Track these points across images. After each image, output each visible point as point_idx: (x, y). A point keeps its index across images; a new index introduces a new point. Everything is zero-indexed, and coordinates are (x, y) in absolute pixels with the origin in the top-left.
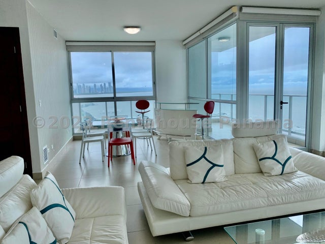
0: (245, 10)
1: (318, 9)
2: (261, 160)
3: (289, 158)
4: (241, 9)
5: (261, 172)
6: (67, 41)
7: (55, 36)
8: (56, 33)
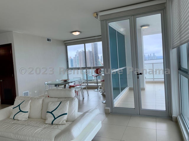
3: (66, 114)
6: (65, 41)
7: (49, 41)
8: (50, 39)
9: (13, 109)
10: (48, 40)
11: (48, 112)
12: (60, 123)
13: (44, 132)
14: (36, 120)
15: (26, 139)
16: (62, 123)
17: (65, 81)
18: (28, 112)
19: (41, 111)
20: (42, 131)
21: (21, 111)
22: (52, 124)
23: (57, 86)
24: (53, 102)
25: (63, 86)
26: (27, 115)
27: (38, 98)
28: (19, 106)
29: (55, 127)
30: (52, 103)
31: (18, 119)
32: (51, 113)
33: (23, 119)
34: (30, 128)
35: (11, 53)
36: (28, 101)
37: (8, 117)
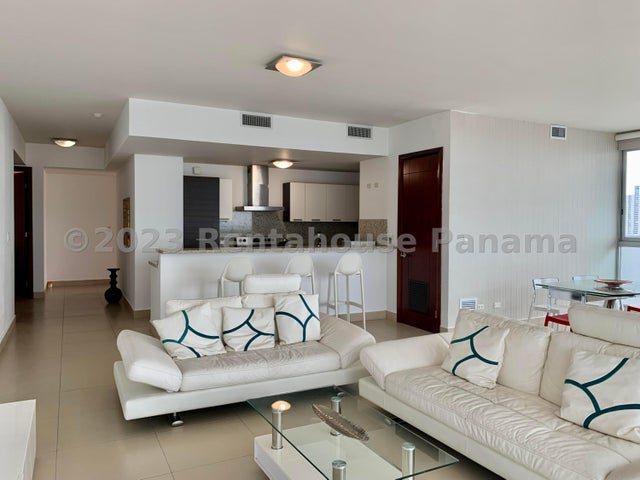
6: (618, 134)
7: (558, 136)
8: (564, 130)
9: (452, 342)
10: (557, 132)
11: (568, 381)
12: (619, 434)
13: (561, 444)
14: (523, 397)
15: (499, 443)
16: (628, 437)
17: (613, 285)
18: (496, 364)
19: (540, 373)
20: (551, 438)
21: (476, 355)
22: (586, 425)
23: (583, 298)
24: (590, 353)
25: (601, 303)
26: (492, 372)
27: (533, 328)
28: (471, 337)
29: (599, 442)
30: (588, 356)
31: (468, 377)
32: (584, 387)
33: (483, 383)
34: (511, 416)
35: (438, 176)
36: (501, 329)
37: (438, 364)
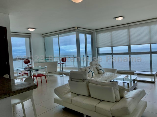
0: (79, 29)
1: (93, 30)
2: (99, 70)
4: (77, 28)
5: (99, 73)
